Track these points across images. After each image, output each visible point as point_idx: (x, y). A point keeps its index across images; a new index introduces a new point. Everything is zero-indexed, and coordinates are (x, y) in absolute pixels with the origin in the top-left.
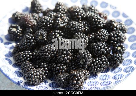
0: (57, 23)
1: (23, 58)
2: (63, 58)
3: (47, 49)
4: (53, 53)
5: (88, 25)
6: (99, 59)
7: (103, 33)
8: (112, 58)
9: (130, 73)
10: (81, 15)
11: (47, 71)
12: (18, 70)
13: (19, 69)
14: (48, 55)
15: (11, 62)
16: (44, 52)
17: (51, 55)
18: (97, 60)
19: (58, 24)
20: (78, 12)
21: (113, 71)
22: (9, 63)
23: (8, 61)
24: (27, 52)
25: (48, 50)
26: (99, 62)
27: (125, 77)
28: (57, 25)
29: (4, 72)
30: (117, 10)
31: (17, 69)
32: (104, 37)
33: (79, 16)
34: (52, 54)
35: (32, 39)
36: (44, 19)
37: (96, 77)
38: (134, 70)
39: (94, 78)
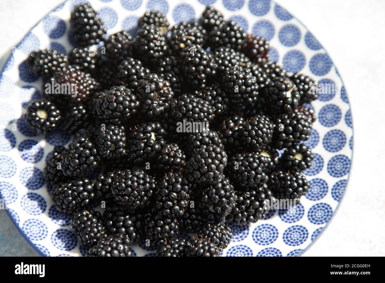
0: (150, 105)
1: (74, 199)
2: (171, 208)
3: (130, 186)
4: (146, 195)
5: (223, 98)
6: (252, 195)
7: (261, 129)
8: (282, 187)
9: (323, 226)
10: (204, 72)
11: (134, 234)
12: (63, 225)
13: (64, 222)
14: (134, 202)
15: (45, 202)
16: (125, 195)
17: (140, 201)
18: (249, 198)
19: (151, 108)
20: (197, 65)
21: (285, 215)
22: (39, 209)
23: (36, 203)
24: (81, 182)
25: (133, 190)
26: (252, 202)
27: (312, 239)
28: (149, 109)
29: (34, 242)
30: (292, 22)
31: (60, 222)
32: (263, 139)
33: (200, 75)
34: (142, 197)
35: (91, 154)
36: (116, 101)
37: (246, 231)
38: (331, 216)
39: (241, 235)
